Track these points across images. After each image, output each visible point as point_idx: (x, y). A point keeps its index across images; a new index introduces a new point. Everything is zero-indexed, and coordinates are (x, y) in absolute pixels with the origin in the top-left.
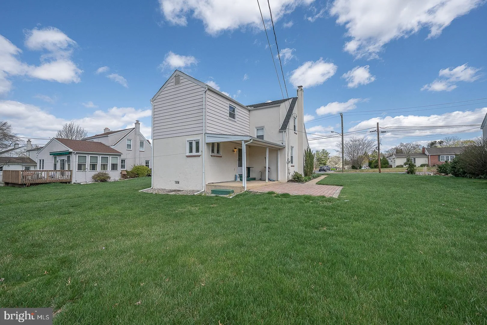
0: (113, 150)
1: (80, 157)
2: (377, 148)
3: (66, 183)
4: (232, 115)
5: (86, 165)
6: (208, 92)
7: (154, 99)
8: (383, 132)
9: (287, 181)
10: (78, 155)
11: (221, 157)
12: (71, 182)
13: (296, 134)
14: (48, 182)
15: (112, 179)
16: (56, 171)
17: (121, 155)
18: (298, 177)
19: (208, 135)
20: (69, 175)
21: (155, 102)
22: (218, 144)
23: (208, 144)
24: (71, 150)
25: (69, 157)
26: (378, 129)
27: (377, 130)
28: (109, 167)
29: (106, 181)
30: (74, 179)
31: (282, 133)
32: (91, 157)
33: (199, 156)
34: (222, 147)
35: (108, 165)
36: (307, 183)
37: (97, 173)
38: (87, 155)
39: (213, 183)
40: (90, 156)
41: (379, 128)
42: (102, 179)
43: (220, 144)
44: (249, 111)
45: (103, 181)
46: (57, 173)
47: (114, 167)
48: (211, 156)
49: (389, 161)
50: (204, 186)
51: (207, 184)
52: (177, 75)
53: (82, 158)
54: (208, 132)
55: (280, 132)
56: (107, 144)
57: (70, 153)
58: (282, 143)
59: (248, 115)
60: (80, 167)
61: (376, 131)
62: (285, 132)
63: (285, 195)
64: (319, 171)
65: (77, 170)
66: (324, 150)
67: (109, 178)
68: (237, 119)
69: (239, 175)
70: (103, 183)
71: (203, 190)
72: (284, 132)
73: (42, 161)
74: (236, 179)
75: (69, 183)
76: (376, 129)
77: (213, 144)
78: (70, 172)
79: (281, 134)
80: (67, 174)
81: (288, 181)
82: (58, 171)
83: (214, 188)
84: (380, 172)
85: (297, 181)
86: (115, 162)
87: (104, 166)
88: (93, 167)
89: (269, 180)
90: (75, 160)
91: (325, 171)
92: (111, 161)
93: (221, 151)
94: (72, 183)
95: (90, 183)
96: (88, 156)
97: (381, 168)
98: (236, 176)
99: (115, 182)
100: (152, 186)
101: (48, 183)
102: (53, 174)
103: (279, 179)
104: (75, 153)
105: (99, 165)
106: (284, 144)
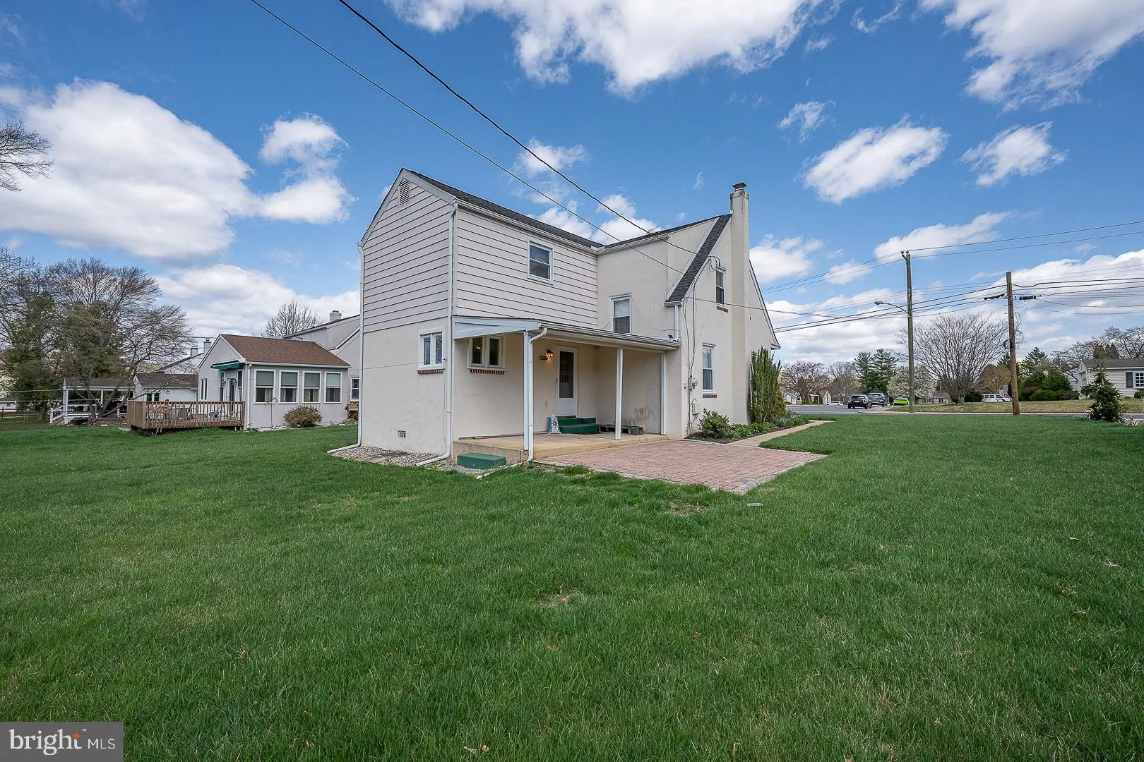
0: (336, 359)
1: (261, 374)
2: (1008, 345)
3: (232, 428)
4: (540, 269)
5: (274, 391)
6: (459, 214)
7: (364, 241)
8: (1025, 298)
9: (684, 435)
10: (256, 370)
11: (502, 373)
12: (243, 426)
13: (726, 310)
14: (197, 425)
15: (325, 422)
16: (223, 403)
17: (347, 369)
18: (714, 426)
19: (458, 320)
20: (239, 411)
21: (367, 245)
22: (494, 342)
23: (460, 342)
24: (243, 360)
25: (240, 374)
26: (1009, 290)
27: (1006, 294)
28: (322, 395)
29: (313, 426)
30: (248, 419)
31: (671, 309)
32: (284, 374)
33: (440, 372)
34: (504, 348)
35: (320, 391)
36: (743, 441)
37: (295, 407)
38: (275, 371)
39: (474, 438)
40: (281, 371)
41: (1014, 288)
42: (306, 421)
43: (500, 343)
44: (597, 256)
45: (305, 426)
46: (224, 406)
47: (333, 395)
48: (471, 370)
49: (1071, 379)
50: (448, 444)
51: (456, 439)
52: (404, 180)
53: (264, 376)
54: (459, 311)
55: (668, 307)
56: (324, 345)
57: (242, 365)
58: (671, 337)
59: (593, 268)
60: (261, 395)
61: (1002, 295)
62: (679, 306)
63: (608, 479)
64: (849, 408)
65: (255, 401)
66: (881, 351)
67: (319, 418)
68: (553, 277)
69: (558, 417)
70: (308, 431)
71: (447, 455)
72: (676, 306)
73: (204, 381)
74: (549, 429)
75: (238, 428)
76: (1004, 290)
77: (478, 341)
78: (239, 405)
79: (670, 311)
80: (237, 408)
81: (689, 437)
82: (226, 403)
83: (464, 452)
84: (1016, 412)
85: (712, 436)
86: (334, 385)
87: (311, 394)
88: (289, 395)
89: (625, 431)
90: (250, 380)
91: (865, 406)
92: (325, 382)
93: (502, 358)
94: (245, 429)
95: (281, 428)
96: (278, 373)
97: (1020, 400)
98: (549, 419)
99: (334, 428)
100: (359, 442)
101: (197, 428)
102: (216, 409)
103: (665, 430)
104: (251, 365)
105: (300, 391)
106: (676, 339)
